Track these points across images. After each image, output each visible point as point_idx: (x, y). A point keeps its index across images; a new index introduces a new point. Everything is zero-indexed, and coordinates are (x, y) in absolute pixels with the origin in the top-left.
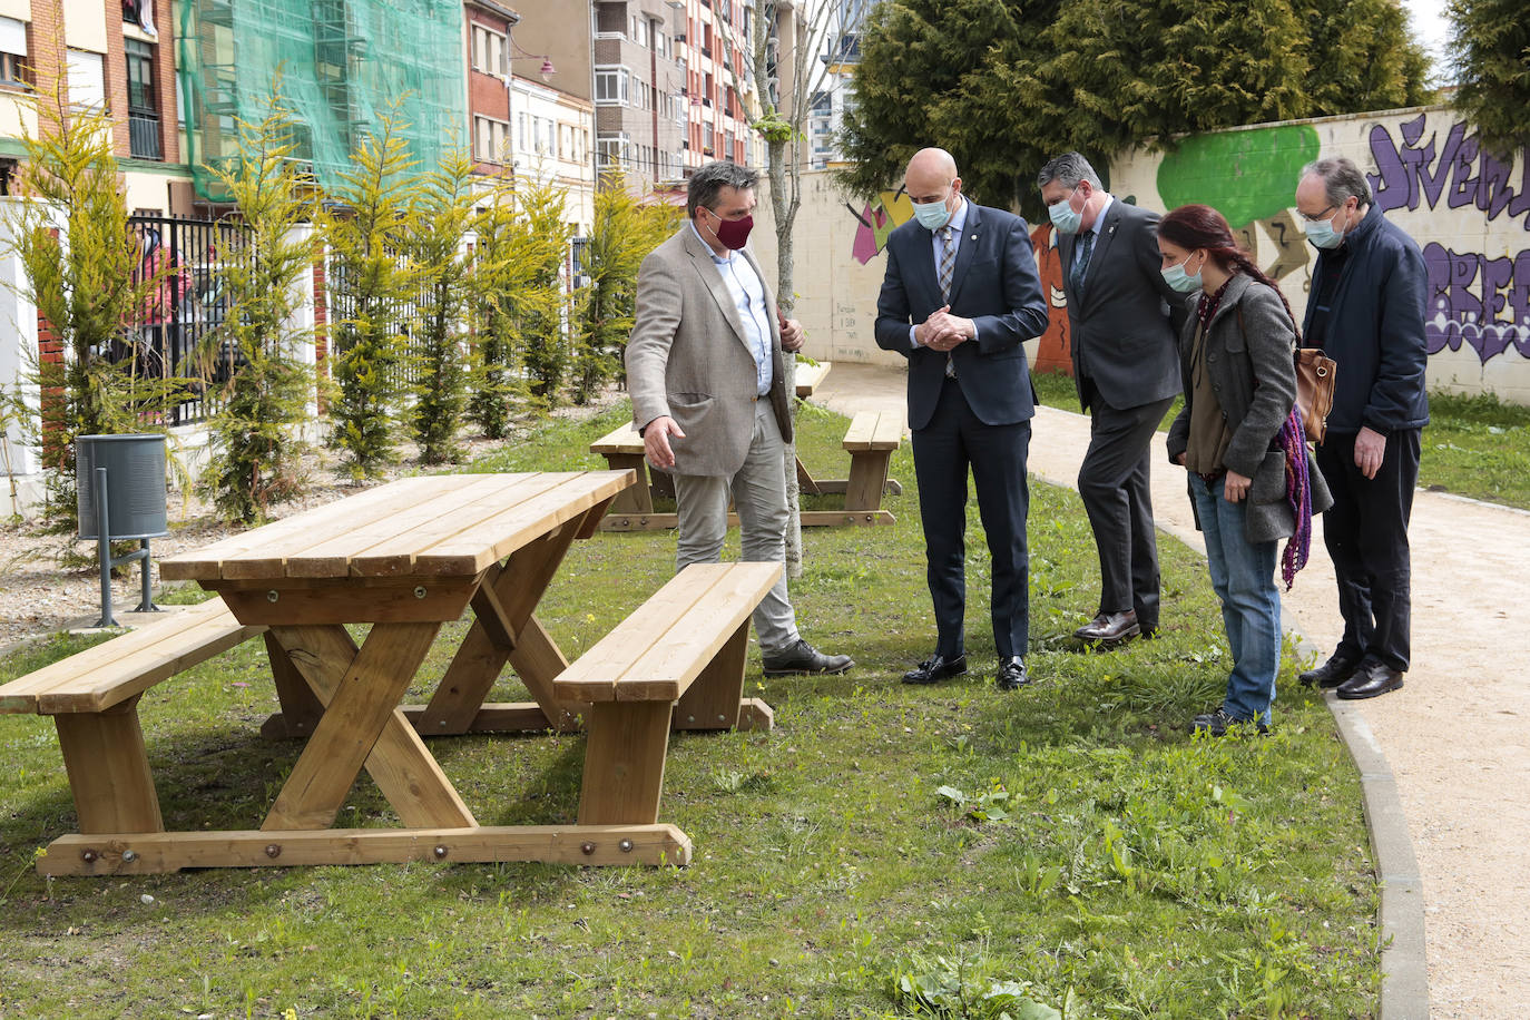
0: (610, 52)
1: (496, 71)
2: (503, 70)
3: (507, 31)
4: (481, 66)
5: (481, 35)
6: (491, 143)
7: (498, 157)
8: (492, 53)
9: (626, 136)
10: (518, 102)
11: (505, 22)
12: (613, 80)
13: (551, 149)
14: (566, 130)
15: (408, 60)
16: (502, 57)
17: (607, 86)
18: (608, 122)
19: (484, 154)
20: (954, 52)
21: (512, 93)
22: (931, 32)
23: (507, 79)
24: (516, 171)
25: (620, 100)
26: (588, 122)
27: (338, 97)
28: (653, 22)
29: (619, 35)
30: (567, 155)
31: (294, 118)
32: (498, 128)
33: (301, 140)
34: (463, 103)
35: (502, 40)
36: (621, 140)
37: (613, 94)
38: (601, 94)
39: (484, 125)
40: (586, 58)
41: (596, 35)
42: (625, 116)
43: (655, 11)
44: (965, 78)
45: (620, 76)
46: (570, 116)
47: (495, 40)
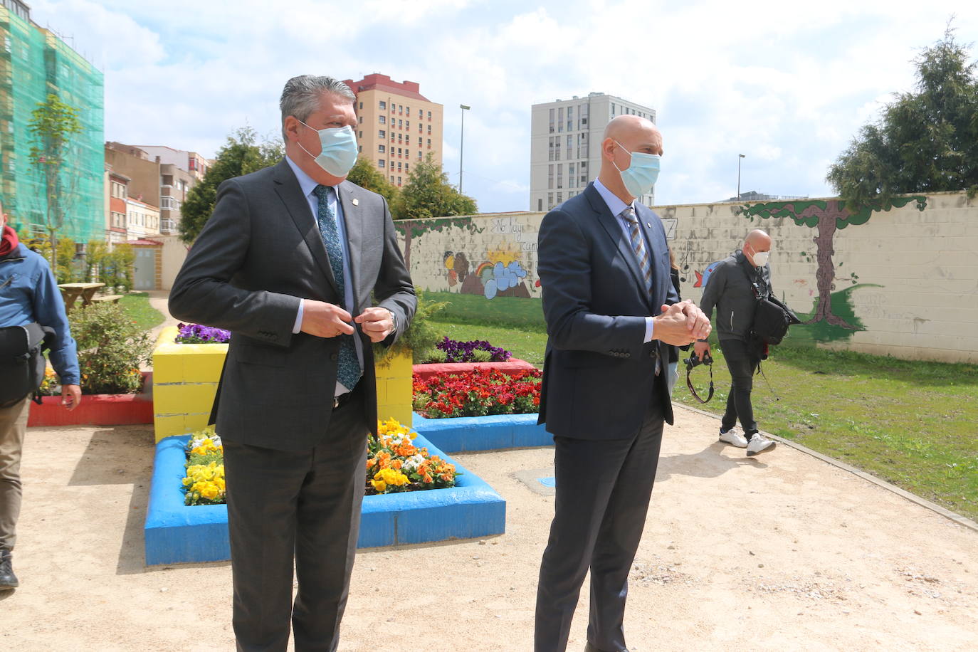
0: (166, 192)
1: (121, 197)
2: (124, 197)
3: (126, 184)
4: (115, 195)
5: (115, 185)
6: (118, 221)
7: (121, 225)
8: (120, 190)
9: (172, 220)
10: (129, 208)
11: (125, 181)
12: (167, 201)
13: (143, 224)
14: (149, 218)
15: (83, 193)
16: (124, 193)
17: (165, 203)
18: (165, 215)
19: (115, 224)
20: (203, 204)
21: (128, 205)
22: (198, 198)
23: (125, 200)
24: (128, 231)
25: (170, 208)
26: (158, 215)
27: (54, 205)
28: (184, 183)
29: (170, 186)
30: (149, 226)
31: (38, 212)
32: (121, 217)
33: (39, 218)
34: (107, 207)
35: (124, 187)
36: (170, 221)
37: (167, 206)
38: (163, 206)
39: (115, 215)
40: (158, 193)
41: (162, 186)
42: (171, 213)
43: (184, 179)
44: (205, 211)
45: (170, 199)
46: (151, 213)
47: (121, 187)
